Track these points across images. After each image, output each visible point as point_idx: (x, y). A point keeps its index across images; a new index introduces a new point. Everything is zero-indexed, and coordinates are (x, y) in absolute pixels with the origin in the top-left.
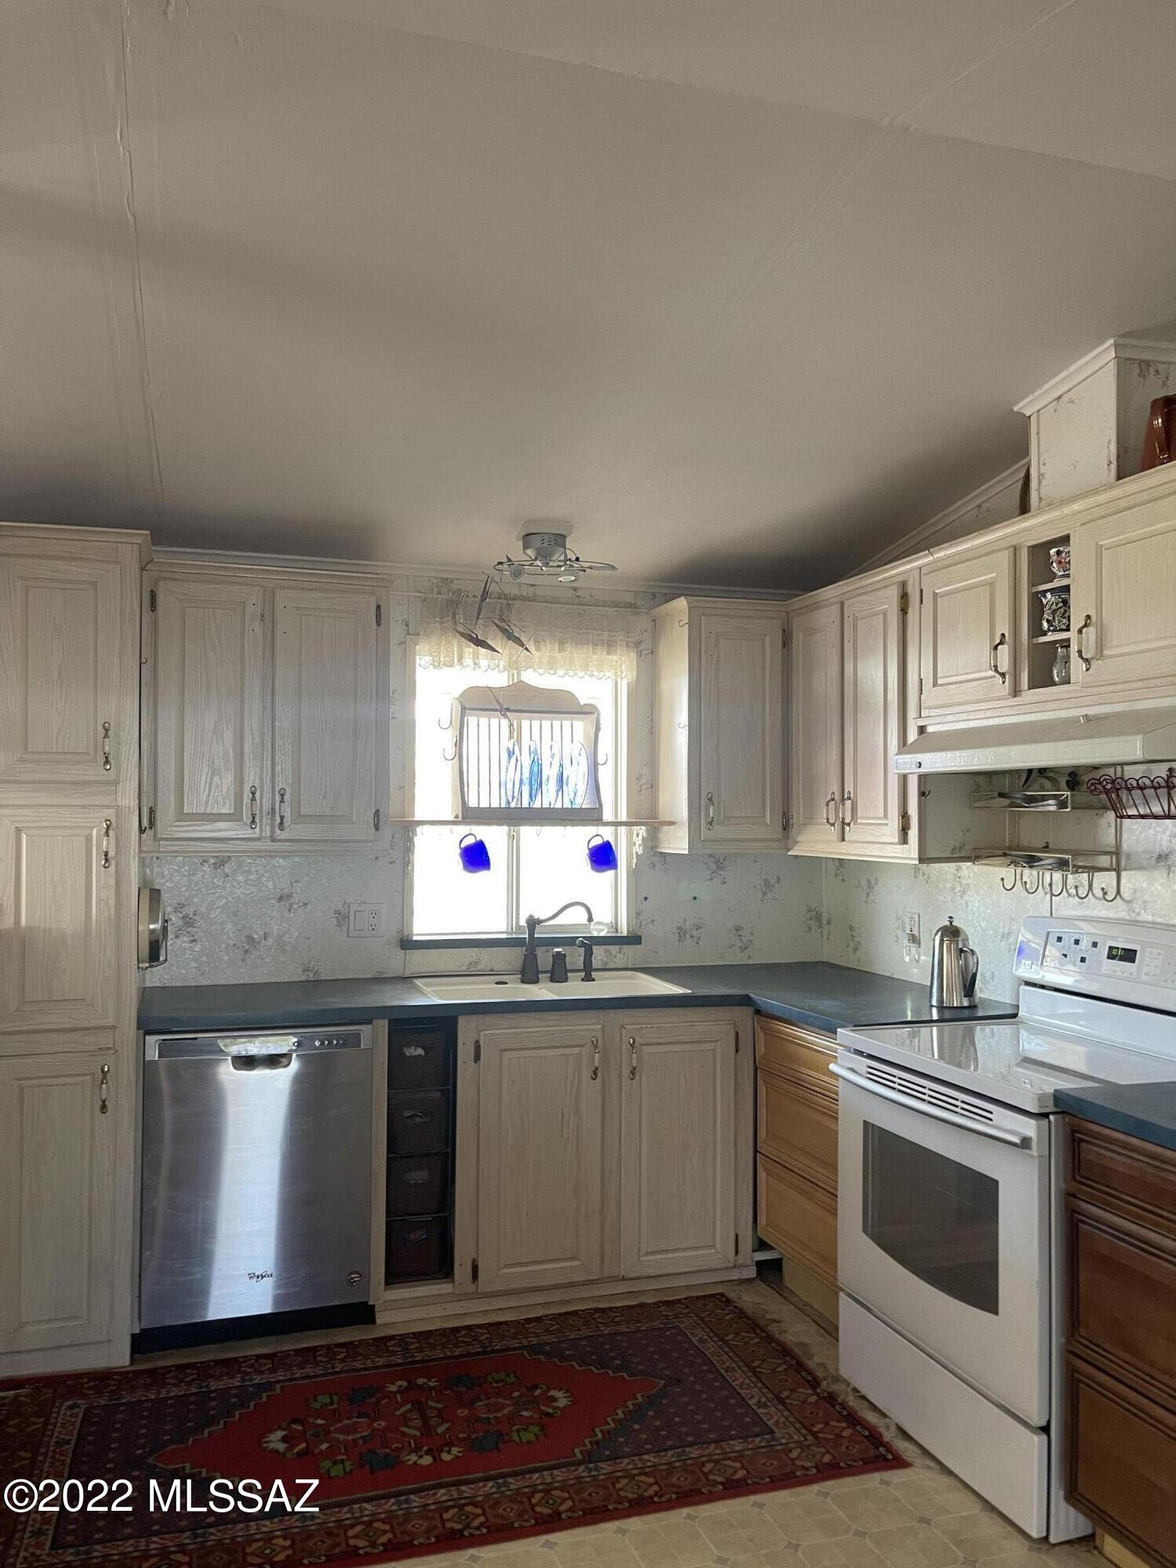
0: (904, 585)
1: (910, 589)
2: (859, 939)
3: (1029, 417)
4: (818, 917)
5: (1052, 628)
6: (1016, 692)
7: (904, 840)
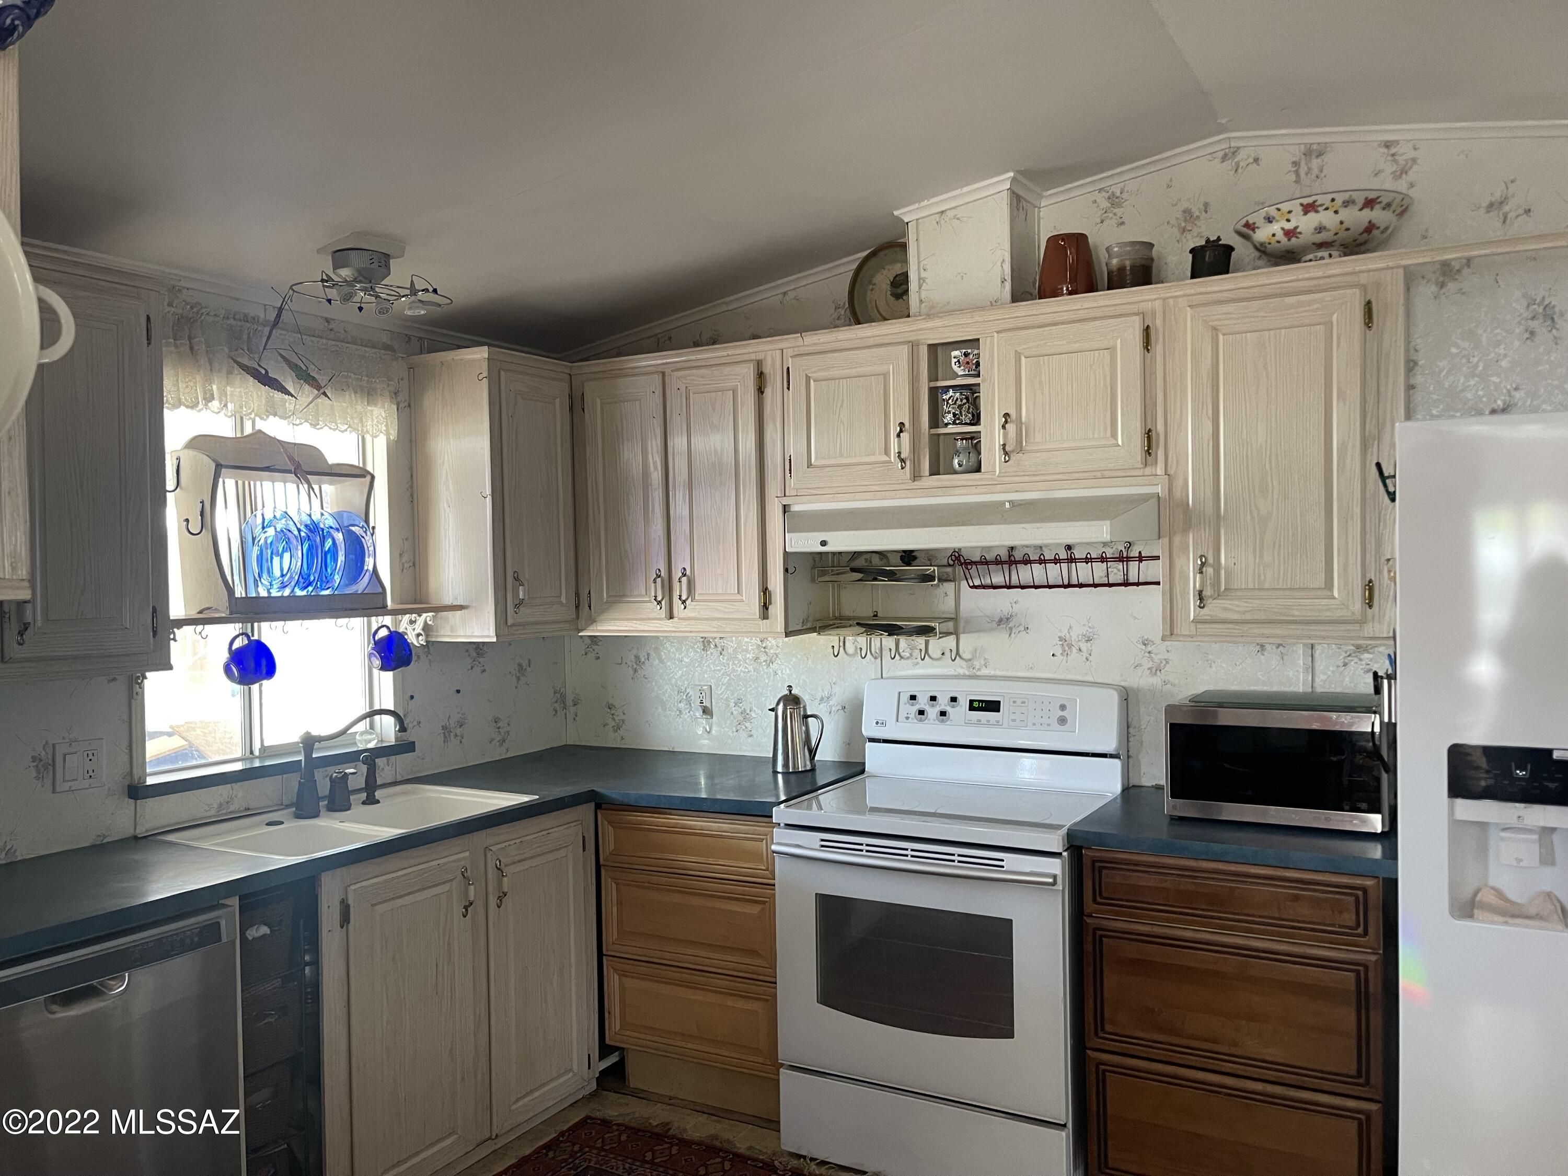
0: (759, 364)
1: (767, 369)
2: (622, 717)
3: (907, 223)
4: (562, 699)
5: (958, 422)
6: (916, 476)
7: (765, 615)
